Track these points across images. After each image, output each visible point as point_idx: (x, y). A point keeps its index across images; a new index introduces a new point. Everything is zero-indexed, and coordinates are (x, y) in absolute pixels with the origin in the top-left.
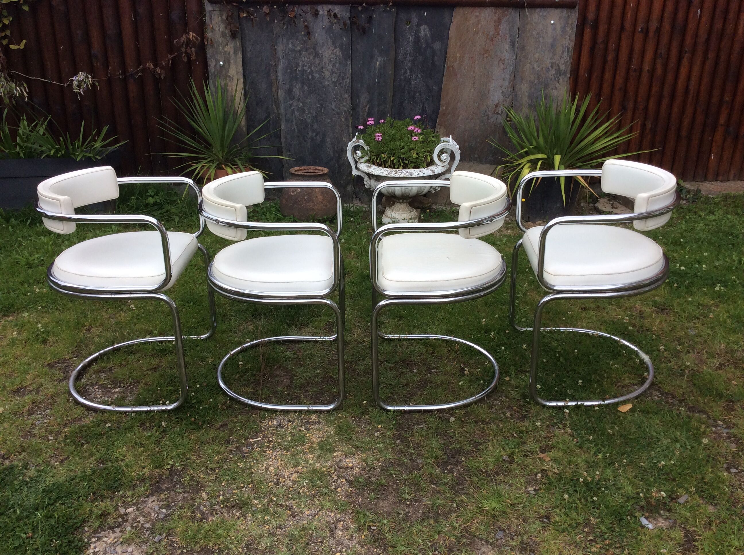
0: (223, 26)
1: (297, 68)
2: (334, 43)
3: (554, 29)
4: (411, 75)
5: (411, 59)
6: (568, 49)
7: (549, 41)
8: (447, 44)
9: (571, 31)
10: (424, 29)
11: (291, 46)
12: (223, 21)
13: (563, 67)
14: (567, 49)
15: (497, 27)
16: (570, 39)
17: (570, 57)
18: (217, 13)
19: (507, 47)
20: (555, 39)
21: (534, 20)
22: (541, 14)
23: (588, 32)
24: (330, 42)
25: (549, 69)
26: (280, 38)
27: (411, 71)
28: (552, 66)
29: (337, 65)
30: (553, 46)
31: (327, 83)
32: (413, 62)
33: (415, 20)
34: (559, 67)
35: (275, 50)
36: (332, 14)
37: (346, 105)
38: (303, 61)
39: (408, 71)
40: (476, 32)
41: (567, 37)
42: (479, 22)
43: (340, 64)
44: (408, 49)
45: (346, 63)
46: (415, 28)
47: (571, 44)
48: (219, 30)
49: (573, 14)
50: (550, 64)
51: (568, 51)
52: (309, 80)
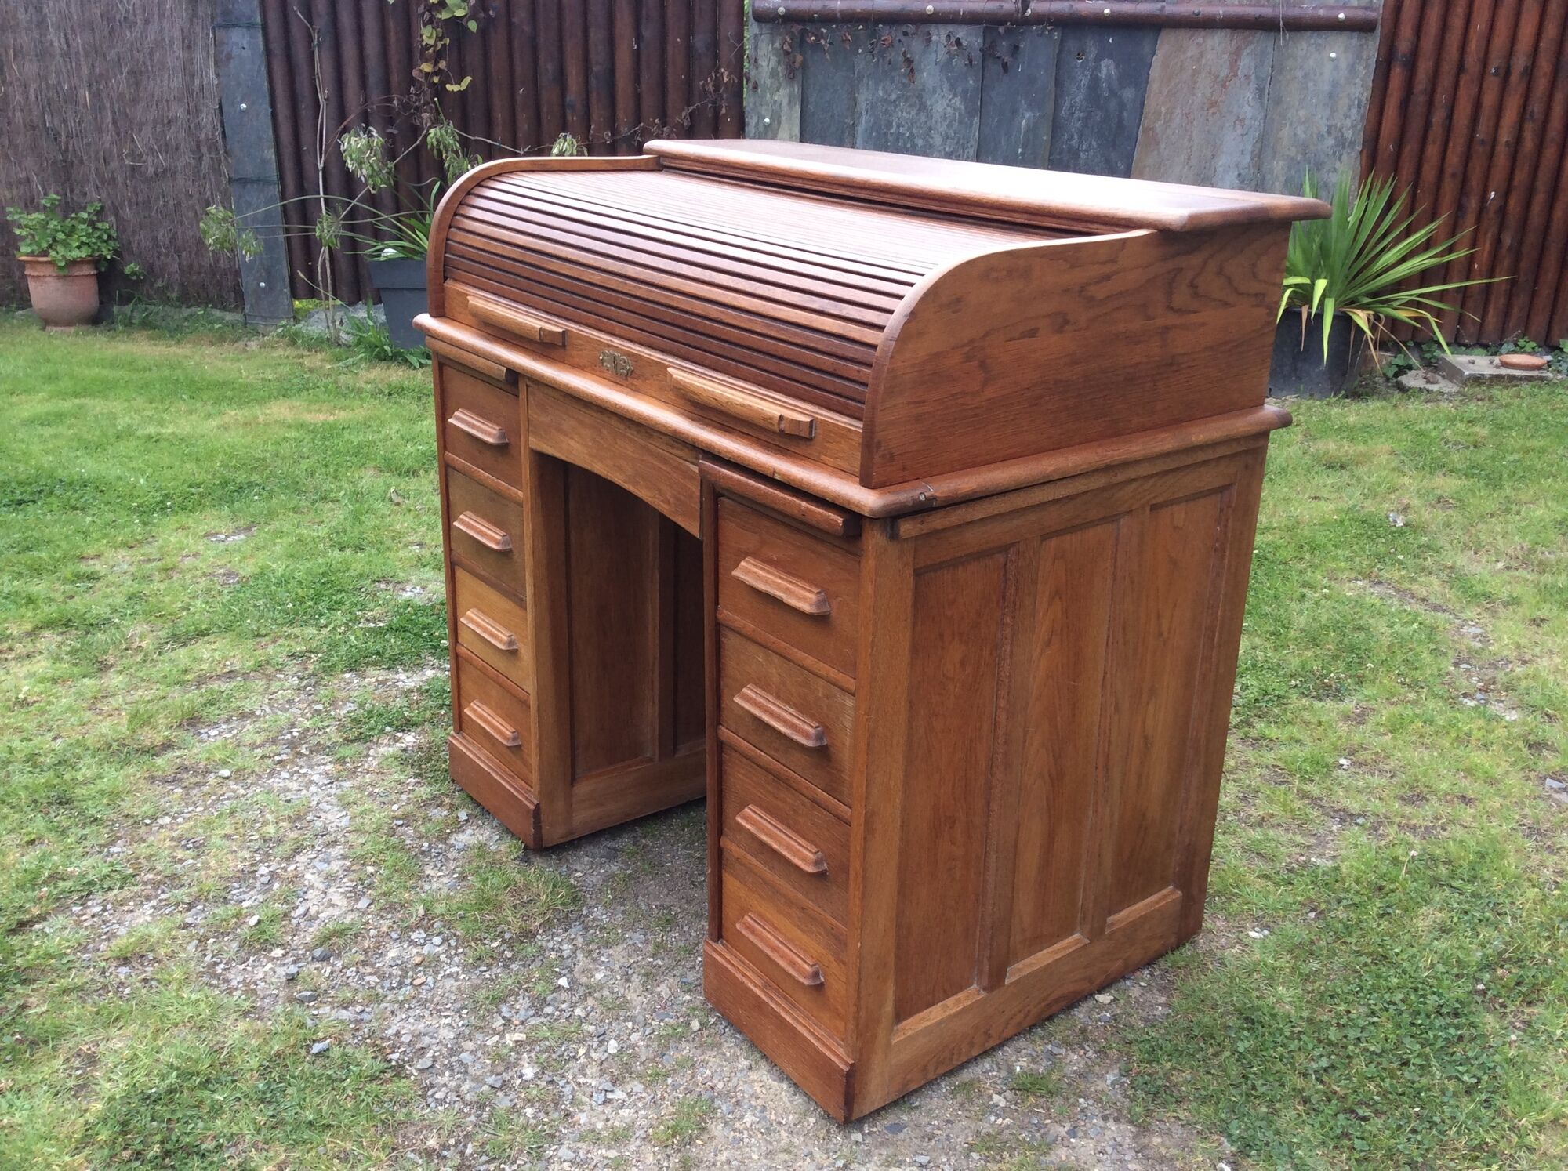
0: (774, 59)
1: (889, 129)
2: (953, 87)
3: (1336, 68)
4: (1080, 142)
5: (1082, 115)
6: (1360, 102)
7: (1327, 88)
8: (1145, 92)
9: (1366, 72)
10: (1107, 66)
11: (881, 93)
12: (776, 52)
13: (1349, 134)
14: (1356, 102)
15: (1233, 64)
16: (1362, 86)
17: (1362, 116)
18: (765, 38)
19: (1249, 95)
20: (1335, 84)
21: (1300, 53)
22: (1312, 41)
23: (1397, 74)
24: (946, 87)
25: (1323, 136)
26: (865, 80)
27: (1080, 137)
28: (1329, 133)
29: (956, 125)
30: (1331, 96)
32: (1086, 120)
33: (1092, 50)
34: (1342, 133)
35: (855, 99)
36: (953, 39)
38: (899, 118)
39: (1076, 137)
40: (1196, 72)
41: (1358, 81)
42: (1201, 55)
43: (960, 123)
44: (1077, 99)
45: (971, 121)
46: (1092, 64)
47: (1365, 94)
48: (768, 65)
49: (1371, 43)
50: (1326, 128)
51: (1359, 107)
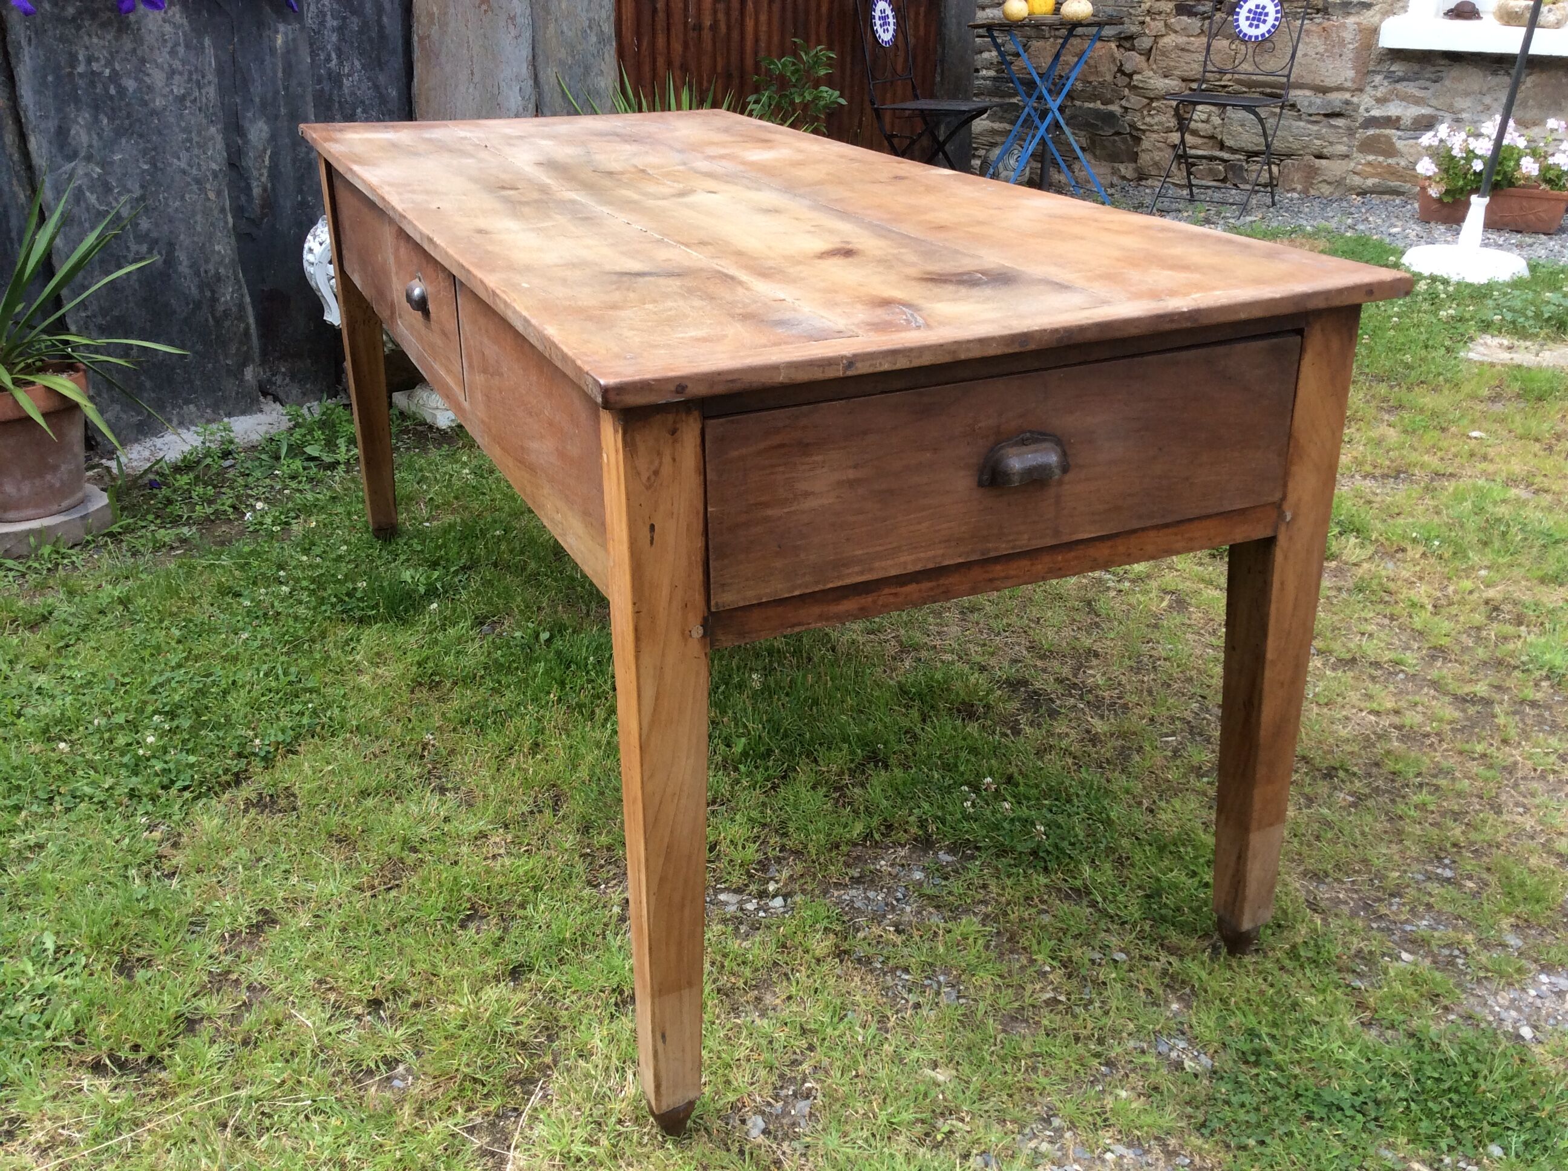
1: (73, 67)
4: (341, 64)
5: (335, 23)
13: (605, 28)
25: (586, 32)
27: (339, 57)
28: (590, 27)
29: (181, 50)
31: (159, 103)
32: (340, 29)
34: (600, 27)
37: (215, 156)
38: (87, 48)
39: (334, 56)
43: (186, 47)
45: (202, 44)
50: (587, 22)
52: (111, 98)
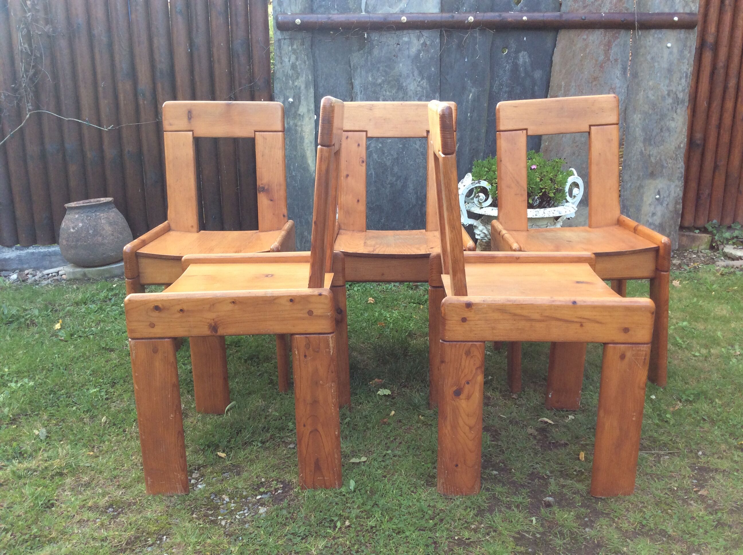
0: (293, 57)
2: (421, 73)
3: (671, 53)
5: (507, 89)
6: (687, 74)
7: (666, 66)
8: (550, 73)
9: (690, 55)
10: (523, 56)
11: (370, 79)
12: (294, 51)
13: (681, 96)
14: (685, 75)
15: (607, 52)
16: (688, 65)
17: (689, 83)
18: (287, 42)
19: (618, 72)
20: (671, 64)
21: (648, 43)
22: (656, 36)
23: (707, 56)
24: (416, 73)
25: (665, 97)
26: (359, 70)
28: (669, 95)
29: (424, 98)
30: (670, 71)
32: (510, 93)
33: (512, 45)
34: (677, 95)
35: (352, 84)
38: (384, 96)
40: (583, 58)
41: (686, 61)
42: (587, 46)
43: (427, 97)
44: (504, 79)
45: (434, 96)
46: (512, 55)
47: (690, 69)
48: (289, 61)
49: (692, 36)
50: (667, 92)
51: (686, 77)
